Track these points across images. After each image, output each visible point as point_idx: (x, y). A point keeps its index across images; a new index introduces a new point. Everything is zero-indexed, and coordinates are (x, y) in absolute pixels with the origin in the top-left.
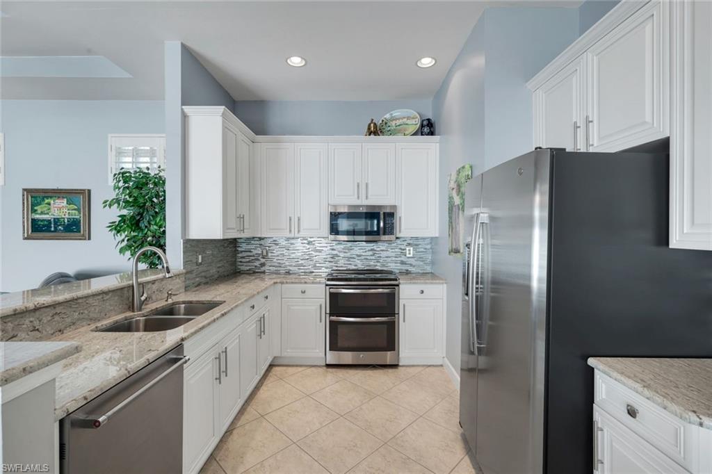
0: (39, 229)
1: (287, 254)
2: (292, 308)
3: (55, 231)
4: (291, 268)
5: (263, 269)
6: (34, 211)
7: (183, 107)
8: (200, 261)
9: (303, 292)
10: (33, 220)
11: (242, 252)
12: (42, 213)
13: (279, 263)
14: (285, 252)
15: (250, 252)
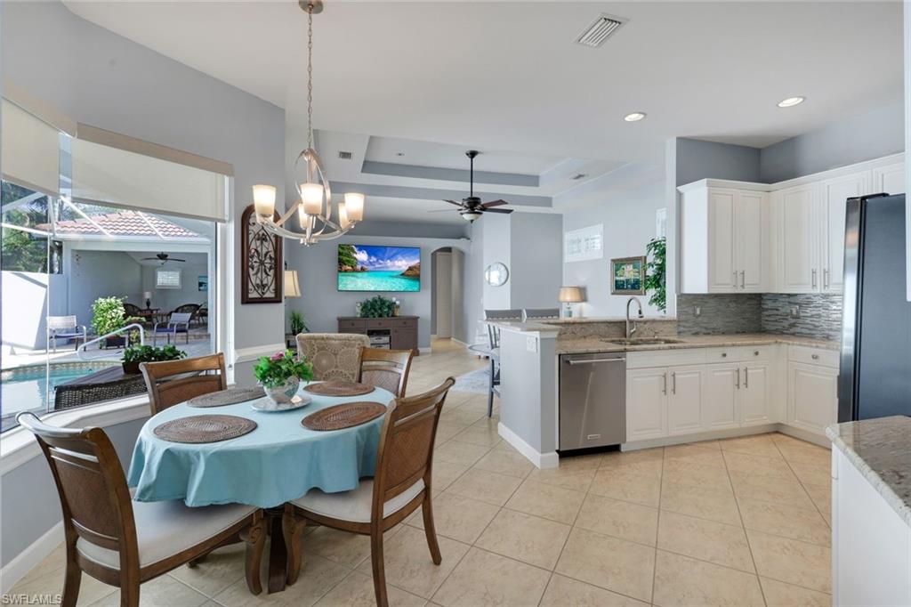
0: (620, 287)
1: (825, 315)
2: (801, 373)
3: (627, 288)
4: (831, 333)
5: (792, 330)
6: (616, 275)
7: (678, 188)
8: (698, 312)
9: (815, 357)
10: (616, 281)
11: (767, 309)
12: (621, 276)
13: (814, 325)
14: (822, 311)
15: (777, 310)
